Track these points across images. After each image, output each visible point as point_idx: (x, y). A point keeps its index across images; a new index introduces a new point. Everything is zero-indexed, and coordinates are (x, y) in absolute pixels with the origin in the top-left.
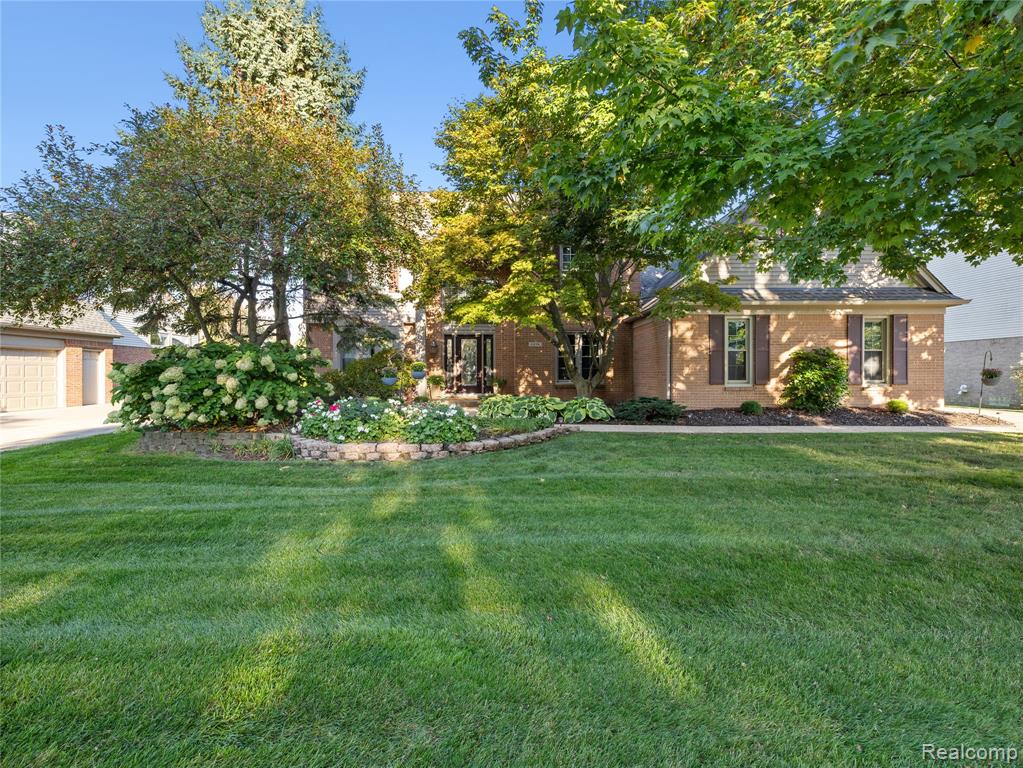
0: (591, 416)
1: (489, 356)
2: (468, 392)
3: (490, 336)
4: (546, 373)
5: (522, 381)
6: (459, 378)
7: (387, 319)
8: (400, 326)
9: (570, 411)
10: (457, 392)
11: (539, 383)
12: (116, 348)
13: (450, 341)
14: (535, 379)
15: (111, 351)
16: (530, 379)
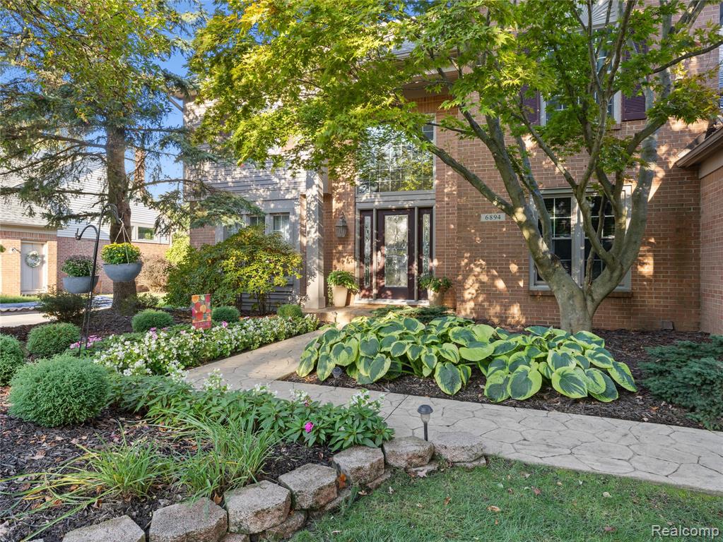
0: (556, 385)
1: (426, 242)
2: (395, 297)
3: (429, 209)
4: (514, 268)
5: (470, 281)
6: (381, 273)
7: (280, 189)
8: (295, 199)
9: (503, 365)
10: (378, 296)
11: (500, 284)
12: (59, 239)
13: (368, 219)
14: (493, 278)
15: (55, 243)
16: (484, 278)
